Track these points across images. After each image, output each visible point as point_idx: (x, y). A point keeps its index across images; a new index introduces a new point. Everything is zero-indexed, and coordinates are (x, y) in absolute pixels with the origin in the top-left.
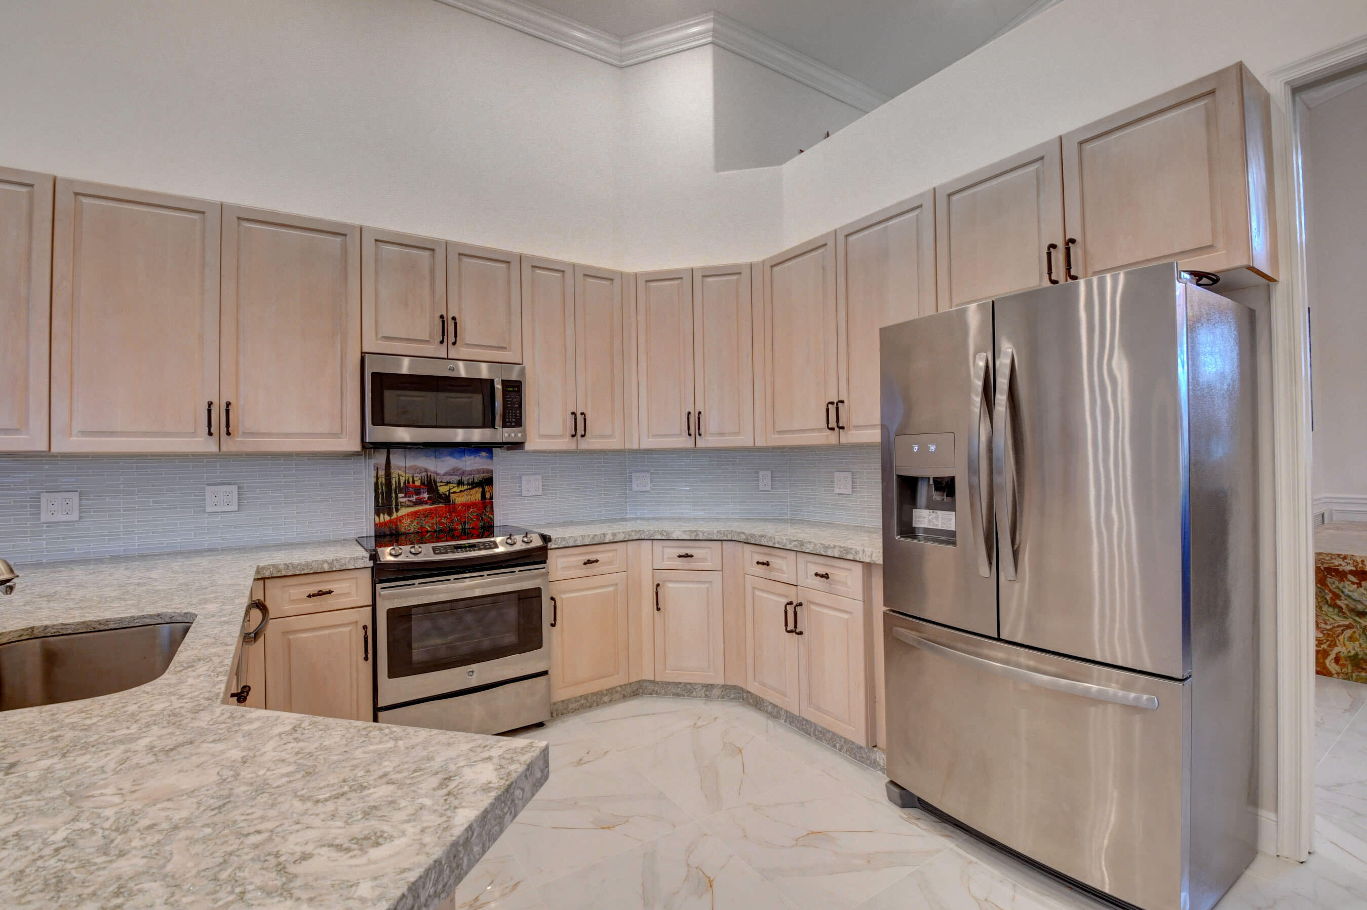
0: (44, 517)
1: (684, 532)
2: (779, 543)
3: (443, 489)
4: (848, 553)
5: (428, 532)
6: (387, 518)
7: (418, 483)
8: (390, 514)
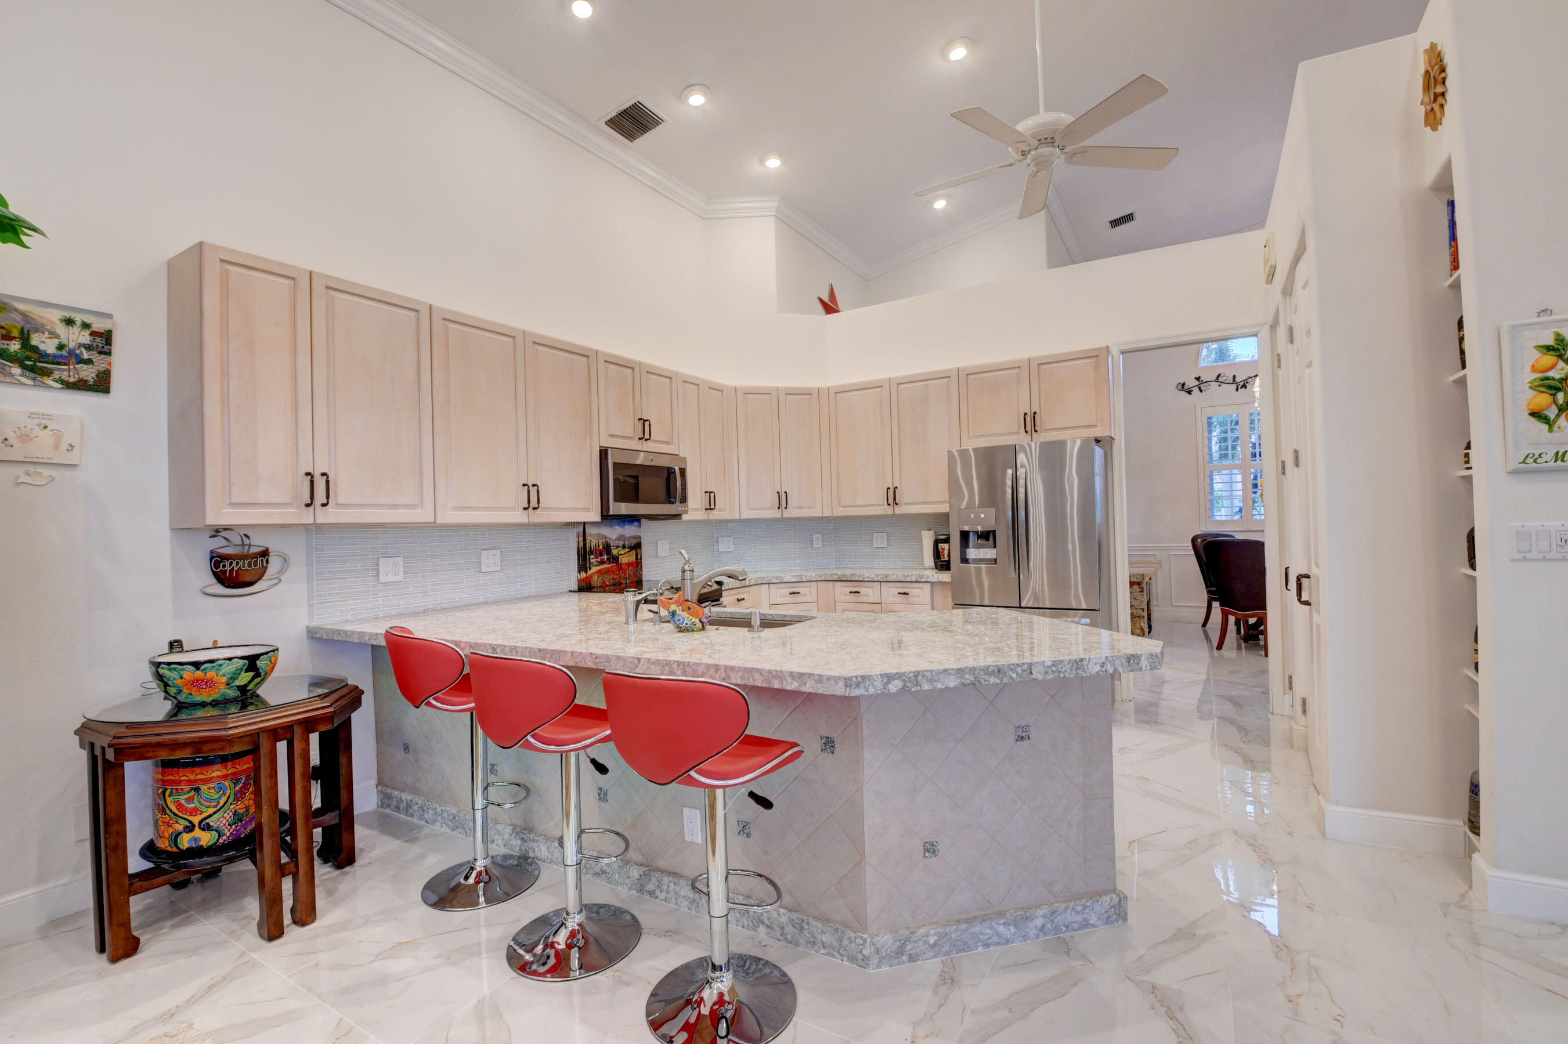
0: (383, 578)
1: (793, 576)
2: (867, 577)
3: (615, 552)
4: (921, 578)
5: (607, 586)
6: (585, 575)
7: (601, 547)
8: (586, 572)
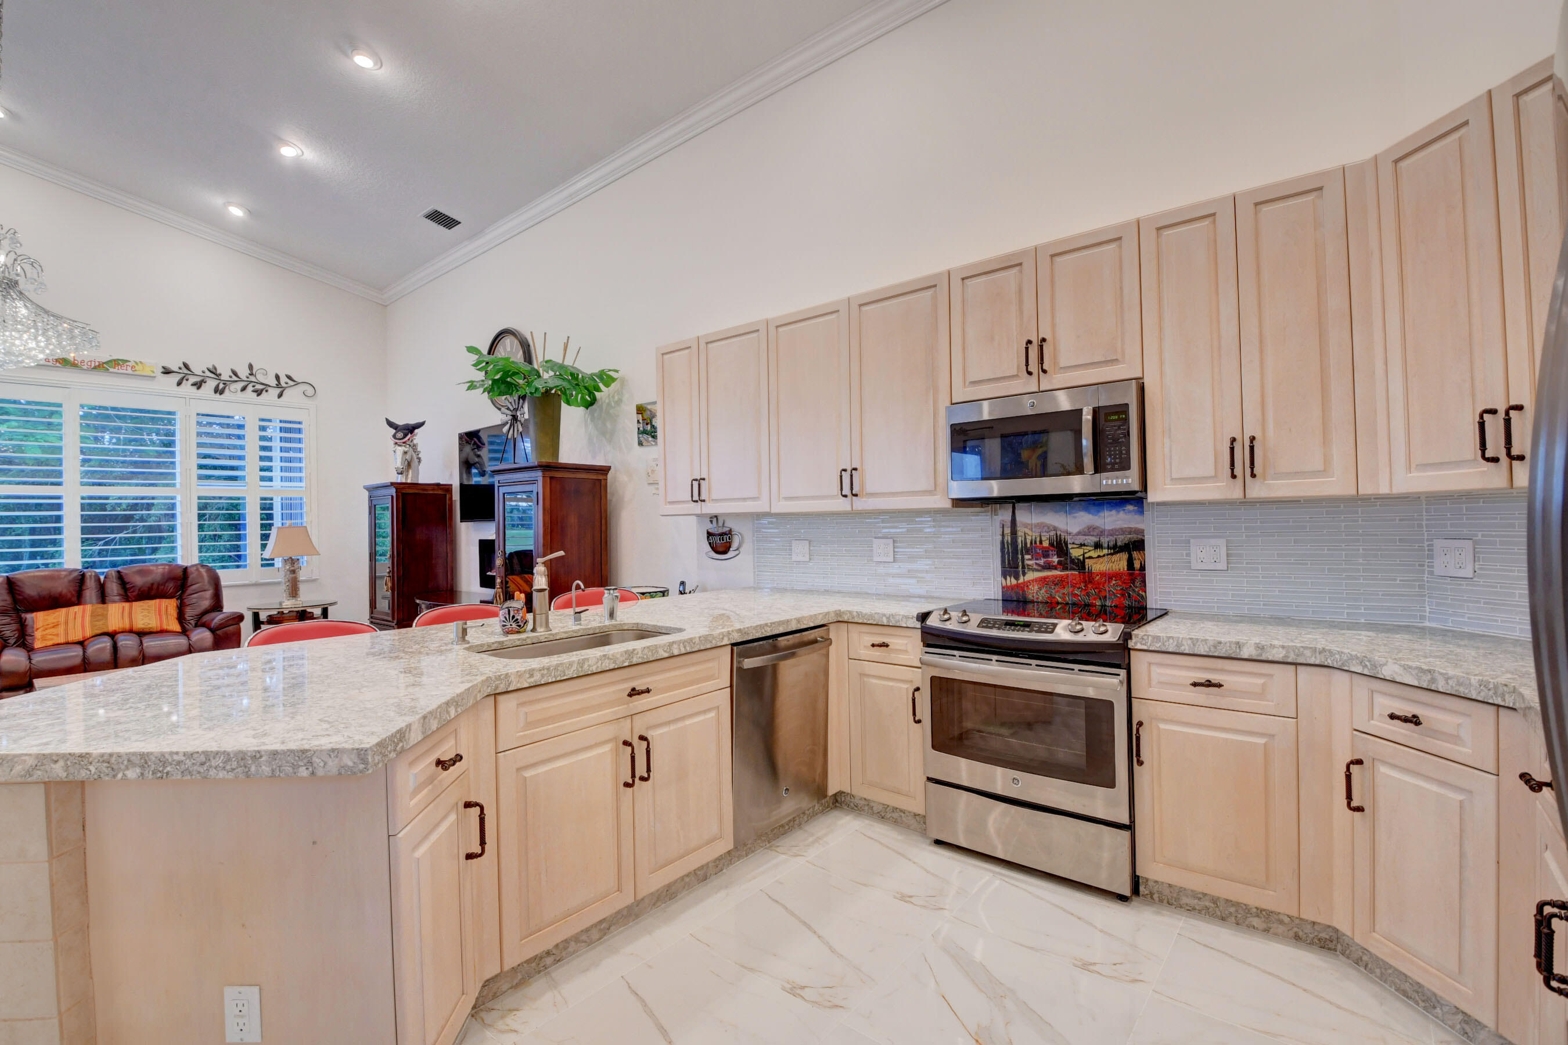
0: (795, 558)
3: (1076, 553)
5: (1058, 603)
6: (1014, 582)
7: (1046, 544)
8: (1017, 578)
